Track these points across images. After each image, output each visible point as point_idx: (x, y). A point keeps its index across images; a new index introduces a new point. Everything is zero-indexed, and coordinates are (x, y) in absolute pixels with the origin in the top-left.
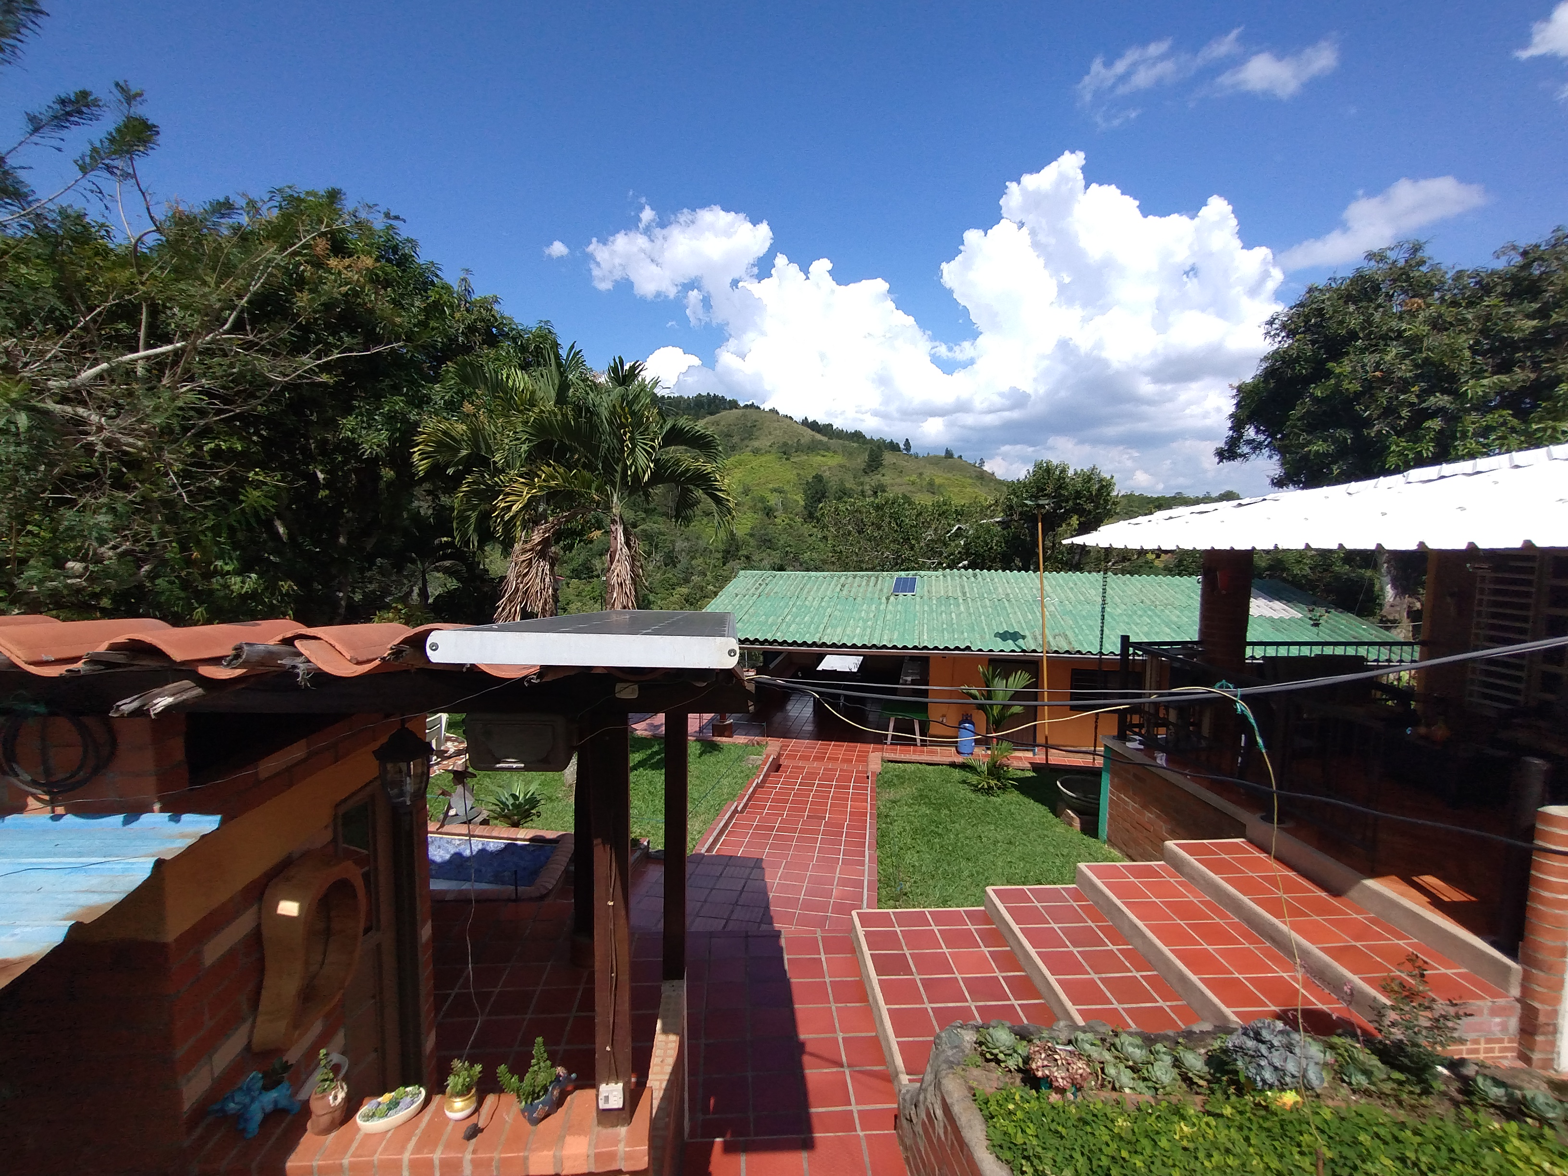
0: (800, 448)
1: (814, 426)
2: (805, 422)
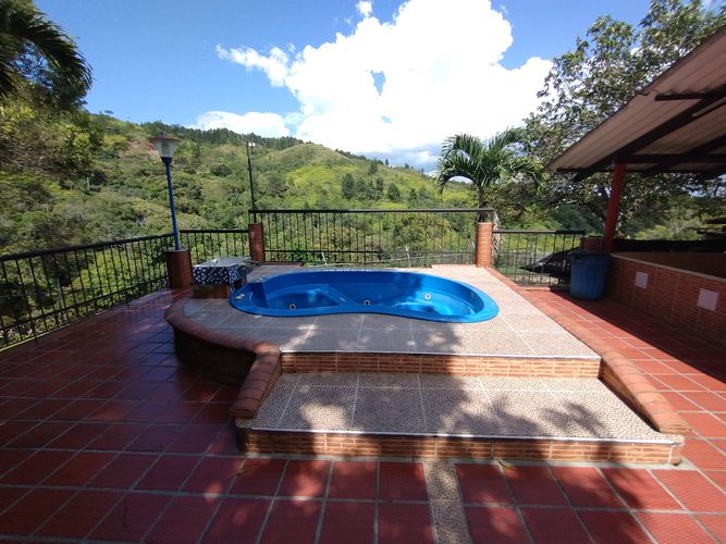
0: (336, 163)
1: (341, 153)
2: (337, 151)
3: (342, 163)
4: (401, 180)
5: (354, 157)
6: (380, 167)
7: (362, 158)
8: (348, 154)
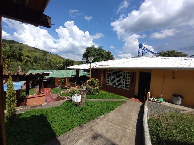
0: (32, 51)
1: (34, 48)
2: (33, 47)
3: (34, 51)
4: (54, 58)
5: (39, 50)
6: (47, 54)
7: (42, 50)
8: (37, 49)
